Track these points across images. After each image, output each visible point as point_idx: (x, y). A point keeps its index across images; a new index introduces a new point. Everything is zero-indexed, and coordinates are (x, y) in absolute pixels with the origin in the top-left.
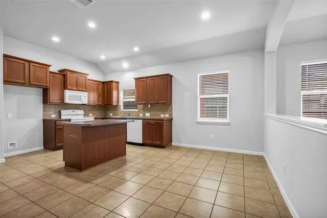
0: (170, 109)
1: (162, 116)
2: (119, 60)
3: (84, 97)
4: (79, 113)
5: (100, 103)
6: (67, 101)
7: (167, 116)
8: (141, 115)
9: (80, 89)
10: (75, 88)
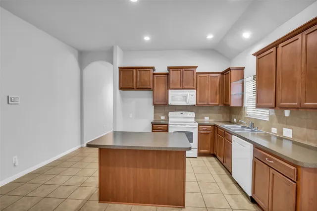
3: (190, 97)
4: (188, 116)
6: (171, 102)
8: (274, 130)
9: (186, 87)
10: (179, 87)
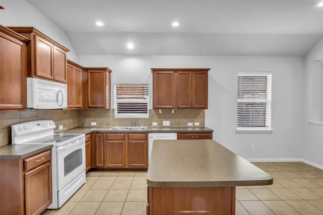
0: (201, 115)
1: (190, 124)
2: (123, 35)
5: (80, 105)
7: (197, 124)
8: (155, 124)
10: (49, 76)
